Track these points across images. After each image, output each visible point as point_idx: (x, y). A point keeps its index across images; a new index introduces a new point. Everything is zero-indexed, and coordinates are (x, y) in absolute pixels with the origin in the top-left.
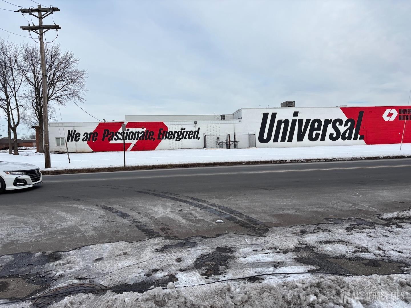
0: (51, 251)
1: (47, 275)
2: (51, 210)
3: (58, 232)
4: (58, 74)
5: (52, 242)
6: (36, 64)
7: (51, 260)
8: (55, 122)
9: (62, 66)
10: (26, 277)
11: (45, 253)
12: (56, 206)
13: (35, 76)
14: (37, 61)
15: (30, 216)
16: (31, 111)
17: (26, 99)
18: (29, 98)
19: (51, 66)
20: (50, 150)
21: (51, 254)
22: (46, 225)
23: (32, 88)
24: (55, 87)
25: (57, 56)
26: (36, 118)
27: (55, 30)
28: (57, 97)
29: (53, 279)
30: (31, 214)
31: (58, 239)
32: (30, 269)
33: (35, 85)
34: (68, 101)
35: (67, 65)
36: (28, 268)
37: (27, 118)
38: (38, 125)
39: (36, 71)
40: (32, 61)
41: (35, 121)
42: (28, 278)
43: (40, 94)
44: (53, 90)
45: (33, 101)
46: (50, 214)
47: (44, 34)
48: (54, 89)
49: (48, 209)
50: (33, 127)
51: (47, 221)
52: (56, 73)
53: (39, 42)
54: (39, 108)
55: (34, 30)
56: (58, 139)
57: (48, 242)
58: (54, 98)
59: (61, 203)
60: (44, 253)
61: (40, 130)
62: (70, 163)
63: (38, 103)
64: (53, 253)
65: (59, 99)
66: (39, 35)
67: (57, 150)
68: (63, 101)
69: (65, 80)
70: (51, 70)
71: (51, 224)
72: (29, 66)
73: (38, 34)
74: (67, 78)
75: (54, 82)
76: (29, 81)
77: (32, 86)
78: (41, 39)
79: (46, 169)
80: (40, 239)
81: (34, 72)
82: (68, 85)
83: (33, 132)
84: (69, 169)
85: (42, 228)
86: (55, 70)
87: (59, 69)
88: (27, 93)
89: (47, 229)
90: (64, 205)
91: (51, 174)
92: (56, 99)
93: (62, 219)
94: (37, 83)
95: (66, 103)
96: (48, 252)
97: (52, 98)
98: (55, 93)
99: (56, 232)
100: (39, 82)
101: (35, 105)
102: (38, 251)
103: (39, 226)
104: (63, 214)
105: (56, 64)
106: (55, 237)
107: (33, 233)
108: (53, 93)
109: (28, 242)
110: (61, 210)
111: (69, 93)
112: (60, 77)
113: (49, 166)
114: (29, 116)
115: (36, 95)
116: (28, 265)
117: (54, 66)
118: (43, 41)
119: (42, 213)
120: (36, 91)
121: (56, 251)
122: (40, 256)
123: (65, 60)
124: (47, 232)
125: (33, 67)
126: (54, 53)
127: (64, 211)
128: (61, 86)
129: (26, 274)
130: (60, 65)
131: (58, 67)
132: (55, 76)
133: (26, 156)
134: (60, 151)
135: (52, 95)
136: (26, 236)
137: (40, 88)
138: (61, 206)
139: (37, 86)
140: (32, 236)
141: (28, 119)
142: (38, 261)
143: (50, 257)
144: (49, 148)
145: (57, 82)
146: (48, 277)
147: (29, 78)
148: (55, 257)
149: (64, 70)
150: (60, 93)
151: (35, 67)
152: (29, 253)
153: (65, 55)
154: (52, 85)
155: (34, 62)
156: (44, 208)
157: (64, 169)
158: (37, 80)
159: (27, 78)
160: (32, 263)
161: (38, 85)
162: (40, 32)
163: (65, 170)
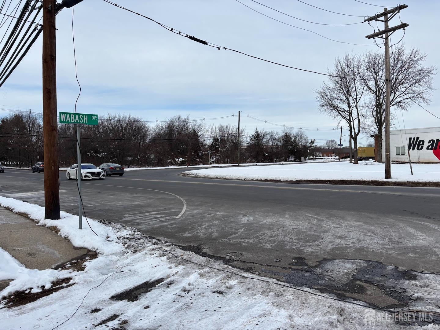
0: (404, 268)
1: (403, 292)
2: (398, 223)
3: (409, 249)
4: (400, 77)
5: (404, 258)
6: (378, 71)
7: (406, 277)
8: (395, 129)
9: (406, 67)
10: (381, 287)
11: (398, 268)
12: (403, 220)
13: (376, 84)
14: (379, 67)
15: (377, 226)
16: (371, 120)
17: (367, 108)
18: (370, 107)
19: (393, 69)
20: (391, 159)
21: (405, 271)
22: (395, 239)
23: (372, 96)
24: (396, 91)
25: (401, 57)
26: (376, 127)
27: (402, 29)
28: (398, 103)
29: (410, 299)
30: (377, 224)
31: (411, 256)
32: (384, 281)
33: (376, 93)
34: (411, 106)
35: (412, 65)
36: (382, 279)
37: (366, 127)
38: (377, 133)
39: (377, 78)
40: (374, 69)
41: (374, 129)
42: (384, 289)
43: (380, 101)
44: (394, 95)
45: (374, 109)
46: (398, 228)
47: (389, 37)
48: (395, 93)
49: (394, 221)
50: (372, 136)
51: (395, 235)
52: (398, 76)
53: (384, 47)
54: (379, 115)
55: (380, 36)
56: (397, 148)
57: (399, 257)
58: (395, 103)
59: (409, 218)
60: (396, 268)
61: (379, 139)
62: (412, 174)
63: (378, 111)
64: (406, 271)
65: (401, 104)
66: (384, 40)
67: (396, 160)
68: (405, 106)
69: (408, 81)
70: (393, 74)
71: (400, 238)
72: (371, 74)
73: (383, 38)
74: (411, 79)
75: (395, 87)
76: (370, 89)
77: (373, 94)
78: (386, 44)
79: (386, 179)
80: (390, 252)
81: (376, 80)
82: (412, 88)
83: (372, 140)
84: (412, 181)
85: (391, 241)
86: (398, 73)
87: (403, 71)
88: (368, 103)
89: (397, 243)
90: (412, 221)
91: (392, 186)
92: (397, 104)
93: (412, 236)
94: (378, 90)
95: (408, 107)
96: (401, 268)
97: (393, 104)
98: (396, 98)
99: (407, 249)
100: (380, 89)
101: (375, 113)
102: (391, 264)
103: (387, 238)
104: (412, 231)
105: (399, 67)
106: (406, 254)
107: (382, 244)
108: (395, 98)
109: (379, 252)
110: (409, 226)
111: (412, 95)
112: (403, 79)
113: (389, 176)
114: (368, 125)
115: (376, 103)
116: (382, 276)
117: (397, 68)
118: (388, 45)
119: (389, 225)
120: (376, 98)
121: (409, 269)
122: (393, 270)
123: (410, 60)
124: (396, 246)
125: (375, 74)
126: (397, 55)
127: (412, 227)
128: (403, 90)
129: (381, 284)
130: (404, 67)
131: (402, 69)
132: (397, 80)
133: (365, 165)
134: (400, 160)
135: (392, 101)
136: (376, 246)
137: (381, 95)
138: (409, 221)
139: (377, 94)
140: (381, 246)
141: (368, 128)
142: (392, 274)
143: (404, 274)
144: (390, 158)
145: (399, 85)
146: (405, 295)
147: (370, 87)
148: (409, 275)
149: (408, 71)
150: (402, 97)
151: (377, 74)
152: (381, 263)
153: (410, 54)
154: (394, 89)
155: (376, 69)
156: (390, 220)
157: (406, 180)
158: (378, 88)
159: (368, 87)
160: (386, 275)
161: (379, 93)
162: (386, 36)
163: (408, 182)
